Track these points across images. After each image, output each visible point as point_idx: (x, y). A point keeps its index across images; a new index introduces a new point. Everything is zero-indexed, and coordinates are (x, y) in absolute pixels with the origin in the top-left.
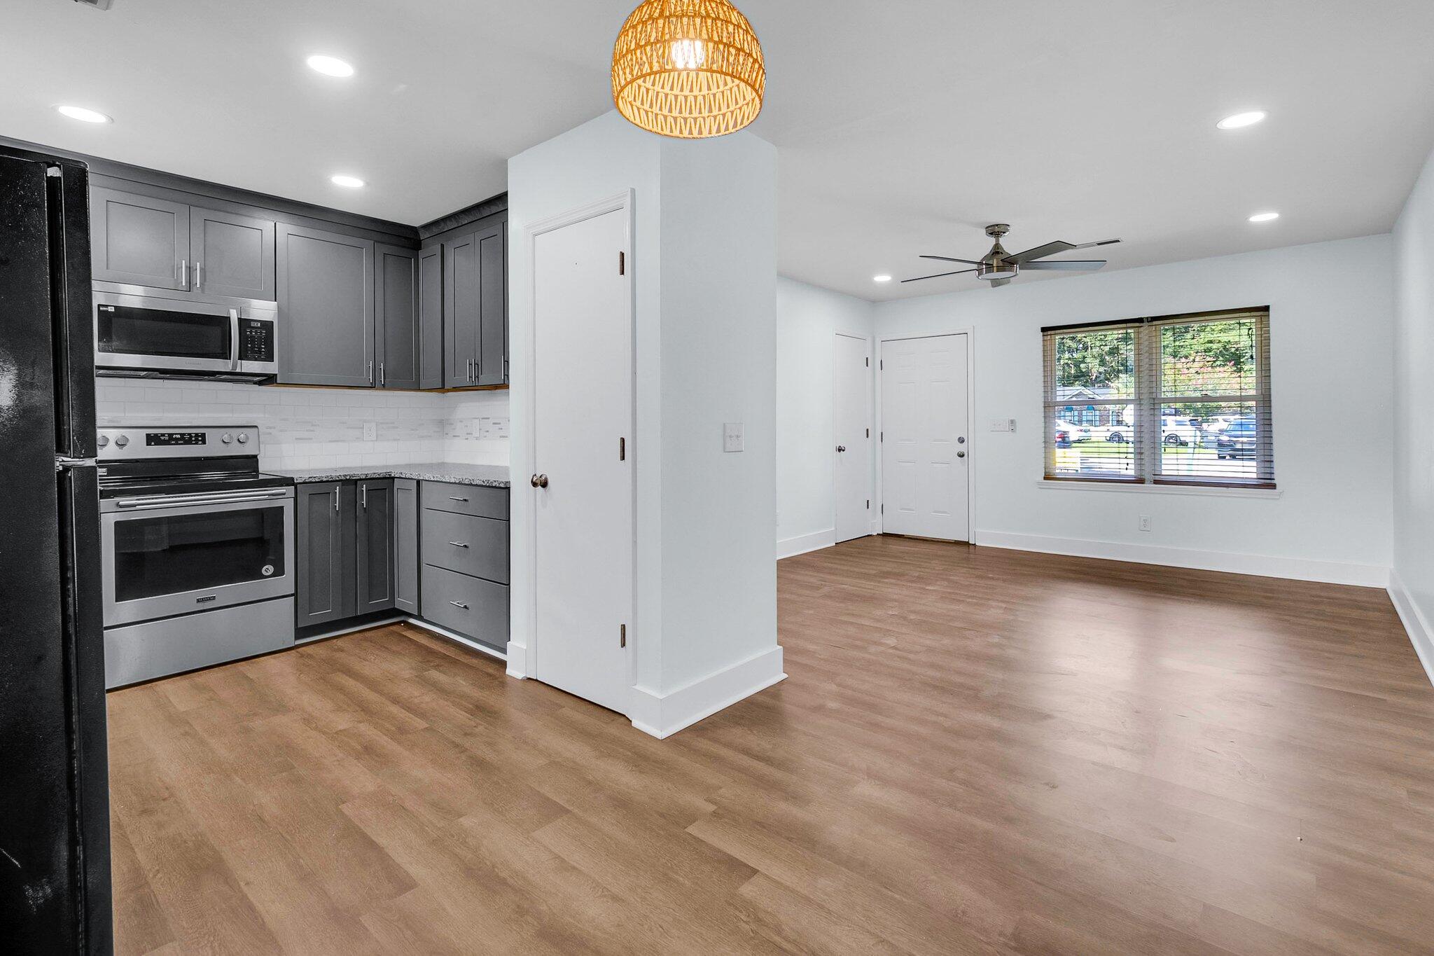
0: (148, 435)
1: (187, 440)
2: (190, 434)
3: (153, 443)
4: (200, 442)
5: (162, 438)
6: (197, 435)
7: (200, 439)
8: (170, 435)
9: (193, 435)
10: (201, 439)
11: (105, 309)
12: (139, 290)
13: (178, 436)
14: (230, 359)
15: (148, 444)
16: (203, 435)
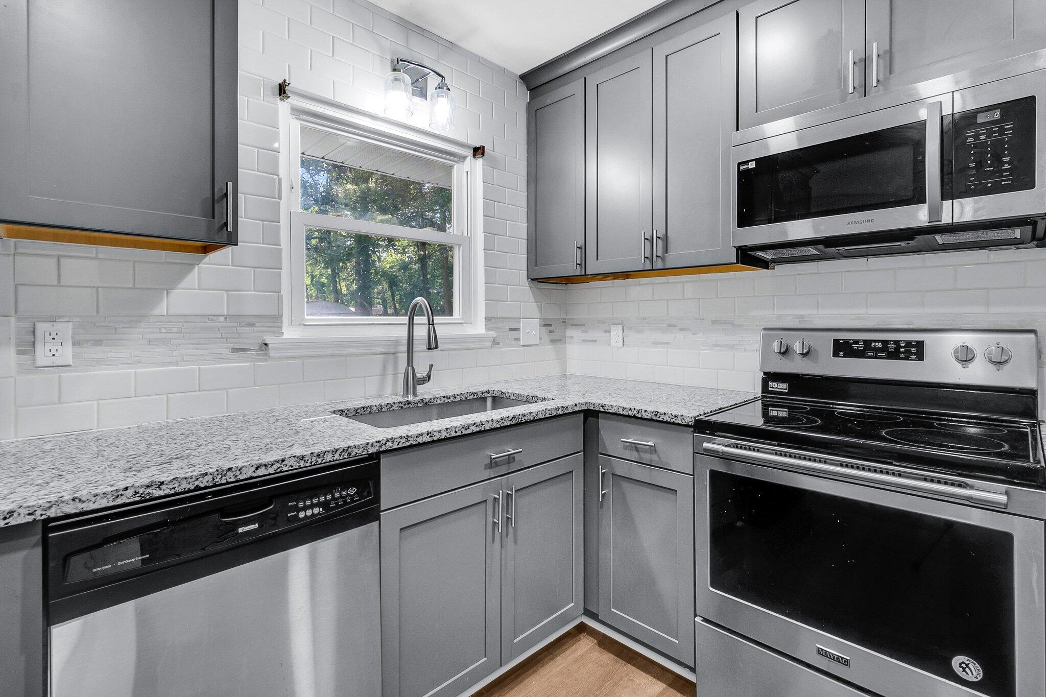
0: (836, 342)
1: (893, 351)
2: (897, 343)
3: (841, 354)
4: (913, 357)
5: (855, 347)
6: (909, 344)
7: (914, 350)
8: (867, 343)
9: (903, 344)
10: (916, 351)
11: (745, 167)
12: (786, 125)
13: (880, 345)
14: (926, 203)
15: (836, 354)
16: (920, 345)
